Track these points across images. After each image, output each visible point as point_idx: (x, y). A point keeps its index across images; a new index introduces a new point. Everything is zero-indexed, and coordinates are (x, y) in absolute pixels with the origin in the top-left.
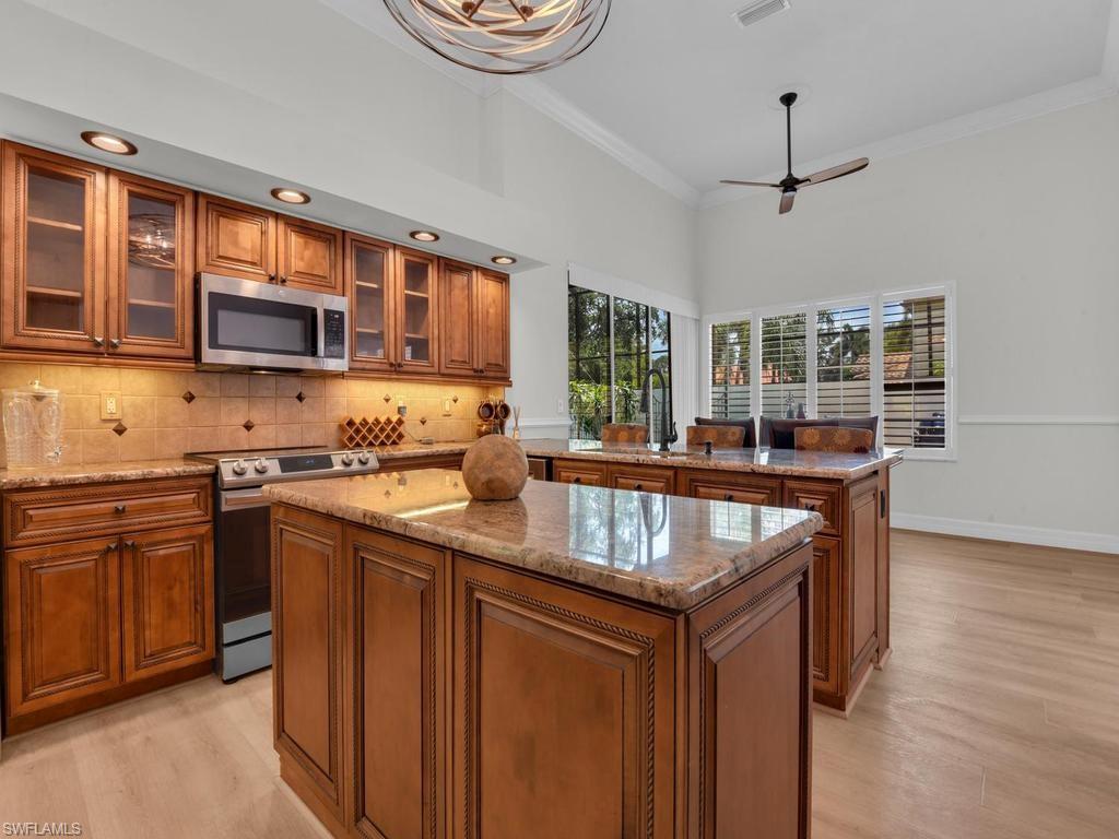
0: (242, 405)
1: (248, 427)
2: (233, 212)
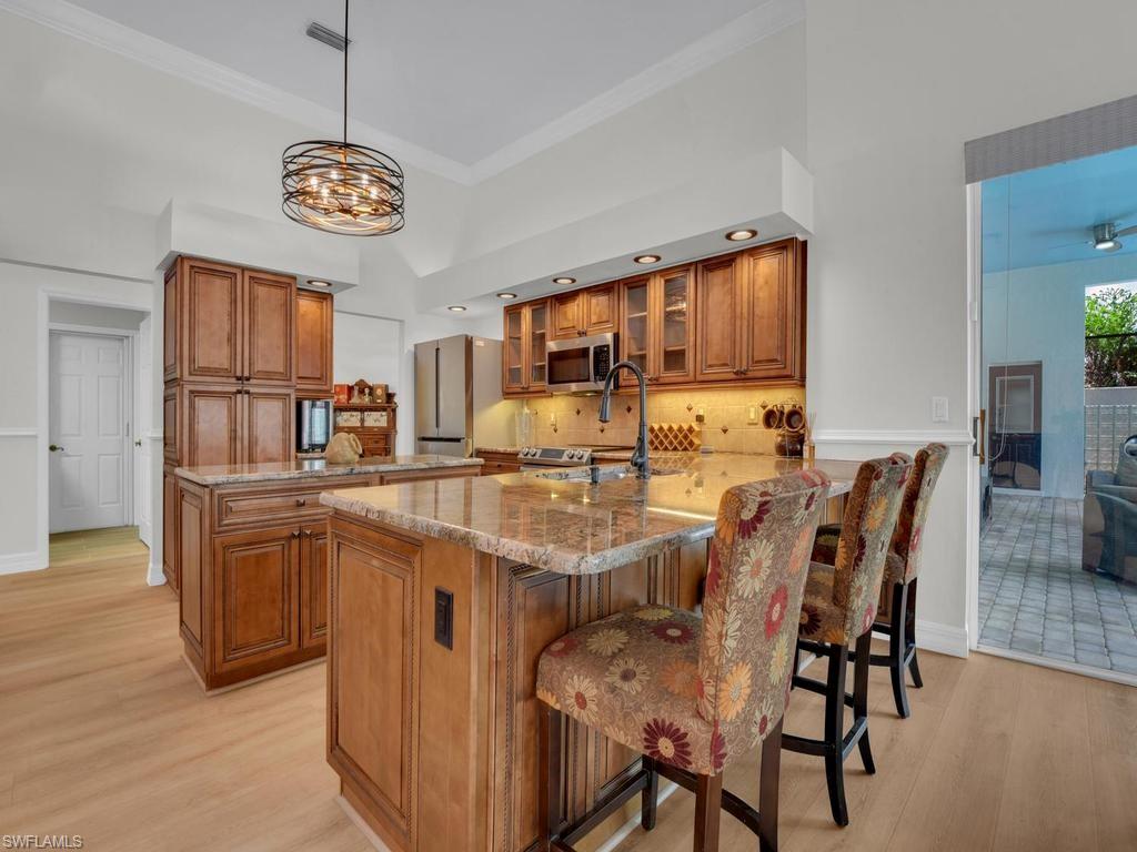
1: (602, 430)
2: (566, 300)
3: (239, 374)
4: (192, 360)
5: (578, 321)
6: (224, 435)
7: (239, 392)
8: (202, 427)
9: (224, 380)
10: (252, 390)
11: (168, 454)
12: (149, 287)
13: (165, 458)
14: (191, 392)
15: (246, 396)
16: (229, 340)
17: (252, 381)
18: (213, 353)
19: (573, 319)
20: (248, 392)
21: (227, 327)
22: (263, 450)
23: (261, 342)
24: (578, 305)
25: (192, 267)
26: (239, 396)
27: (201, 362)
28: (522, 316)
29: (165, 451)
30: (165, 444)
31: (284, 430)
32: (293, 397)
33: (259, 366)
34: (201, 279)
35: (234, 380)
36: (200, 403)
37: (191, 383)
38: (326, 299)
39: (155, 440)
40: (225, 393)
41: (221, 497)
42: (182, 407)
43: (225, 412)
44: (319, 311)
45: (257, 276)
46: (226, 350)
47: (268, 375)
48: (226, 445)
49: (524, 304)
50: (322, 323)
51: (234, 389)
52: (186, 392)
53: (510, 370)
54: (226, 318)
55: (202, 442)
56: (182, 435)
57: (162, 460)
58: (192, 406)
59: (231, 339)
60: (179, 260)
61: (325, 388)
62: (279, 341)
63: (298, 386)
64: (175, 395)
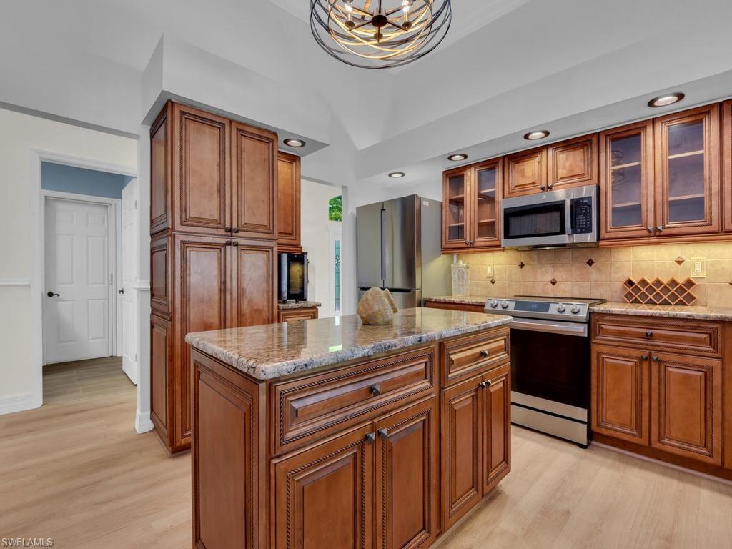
0: (549, 269)
1: (554, 283)
2: (522, 158)
3: (228, 226)
4: (184, 210)
5: (540, 175)
6: (215, 286)
7: (229, 244)
8: (193, 279)
9: (214, 231)
10: (241, 242)
11: (156, 306)
12: (135, 142)
13: (153, 308)
14: (183, 243)
15: (235, 248)
16: (219, 191)
17: (241, 234)
18: (203, 205)
19: (533, 174)
20: (237, 245)
21: (216, 178)
22: (251, 301)
23: (248, 195)
24: (539, 162)
25: (183, 113)
26: (228, 248)
27: (193, 213)
28: (466, 178)
29: (152, 301)
30: (152, 295)
31: (268, 282)
32: (275, 249)
33: (247, 219)
34: (192, 126)
35: (223, 232)
36: (192, 254)
37: (183, 233)
38: (295, 161)
39: (142, 291)
40: (216, 244)
41: (284, 395)
42: (173, 258)
43: (215, 264)
44: (289, 171)
45: (243, 129)
46: (215, 202)
47: (254, 228)
48: (216, 297)
49: (470, 166)
50: (292, 183)
51: (223, 241)
52: (178, 242)
53: (450, 227)
54: (215, 168)
55: (194, 294)
56: (173, 287)
57: (149, 310)
58: (184, 258)
59: (221, 191)
60: (169, 104)
61: (294, 242)
62: (264, 196)
63: (280, 241)
64: (166, 245)
